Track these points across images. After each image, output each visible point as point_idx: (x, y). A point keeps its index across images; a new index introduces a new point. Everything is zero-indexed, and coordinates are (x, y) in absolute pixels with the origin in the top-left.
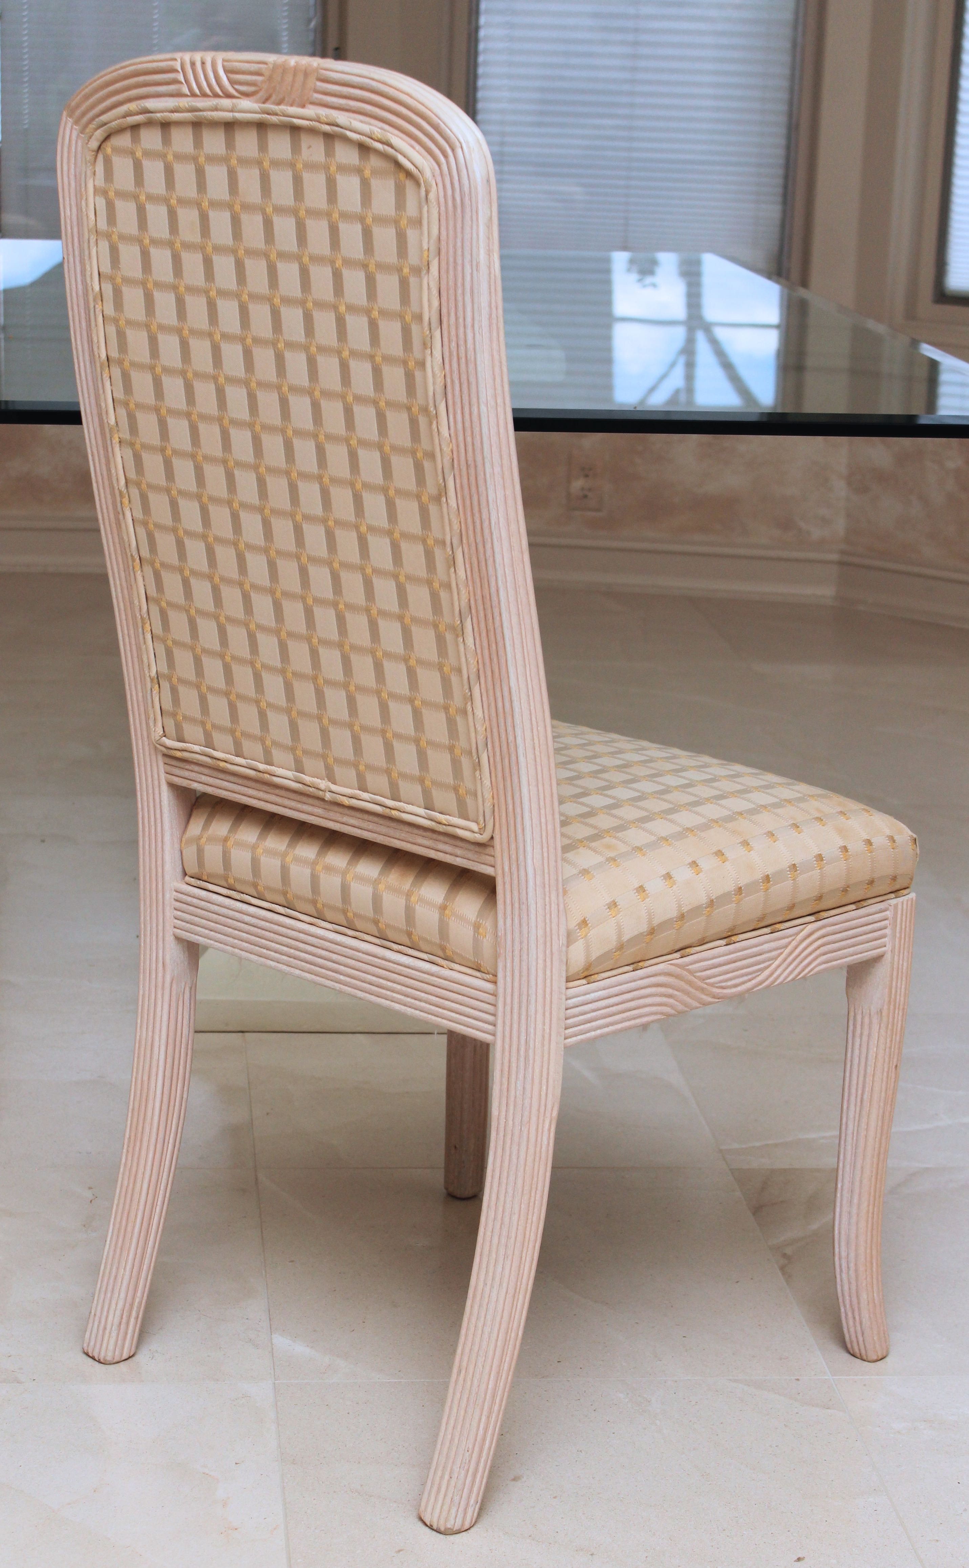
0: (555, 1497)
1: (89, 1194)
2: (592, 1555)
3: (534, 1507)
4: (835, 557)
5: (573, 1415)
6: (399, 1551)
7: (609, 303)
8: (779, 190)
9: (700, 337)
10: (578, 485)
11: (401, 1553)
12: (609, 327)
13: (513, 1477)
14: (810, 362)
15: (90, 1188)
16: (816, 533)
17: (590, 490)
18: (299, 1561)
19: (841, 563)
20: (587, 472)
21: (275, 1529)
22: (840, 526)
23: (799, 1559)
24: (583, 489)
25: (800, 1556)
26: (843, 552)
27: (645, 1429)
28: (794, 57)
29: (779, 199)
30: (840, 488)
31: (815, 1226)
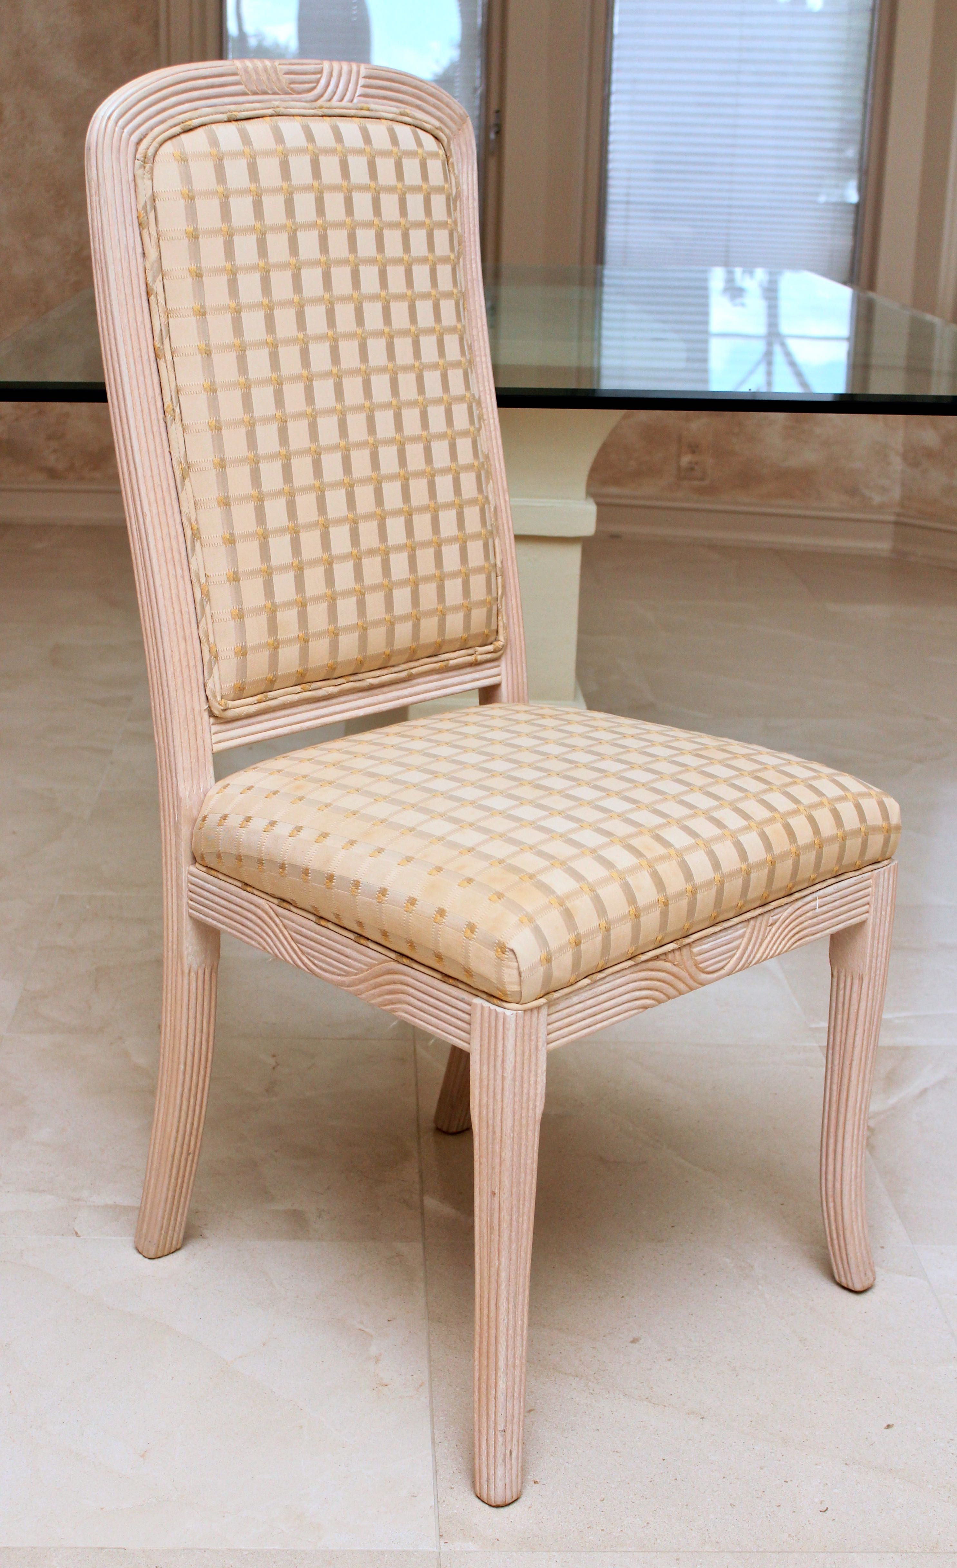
0: (669, 1360)
1: (272, 1061)
2: (702, 1418)
3: (651, 1369)
4: (892, 518)
5: (685, 1279)
6: (530, 1411)
7: (706, 323)
8: (850, 223)
9: (777, 350)
10: (686, 459)
11: (532, 1412)
12: (706, 342)
13: (632, 1339)
14: (875, 361)
15: (274, 1056)
16: (877, 499)
17: (696, 463)
18: (441, 1418)
19: (896, 523)
20: (694, 449)
21: (421, 1386)
22: (896, 494)
23: (888, 1426)
24: (690, 463)
25: (890, 1423)
26: (898, 515)
27: (748, 1293)
28: (864, 115)
29: (851, 230)
30: (897, 464)
31: (893, 1101)
